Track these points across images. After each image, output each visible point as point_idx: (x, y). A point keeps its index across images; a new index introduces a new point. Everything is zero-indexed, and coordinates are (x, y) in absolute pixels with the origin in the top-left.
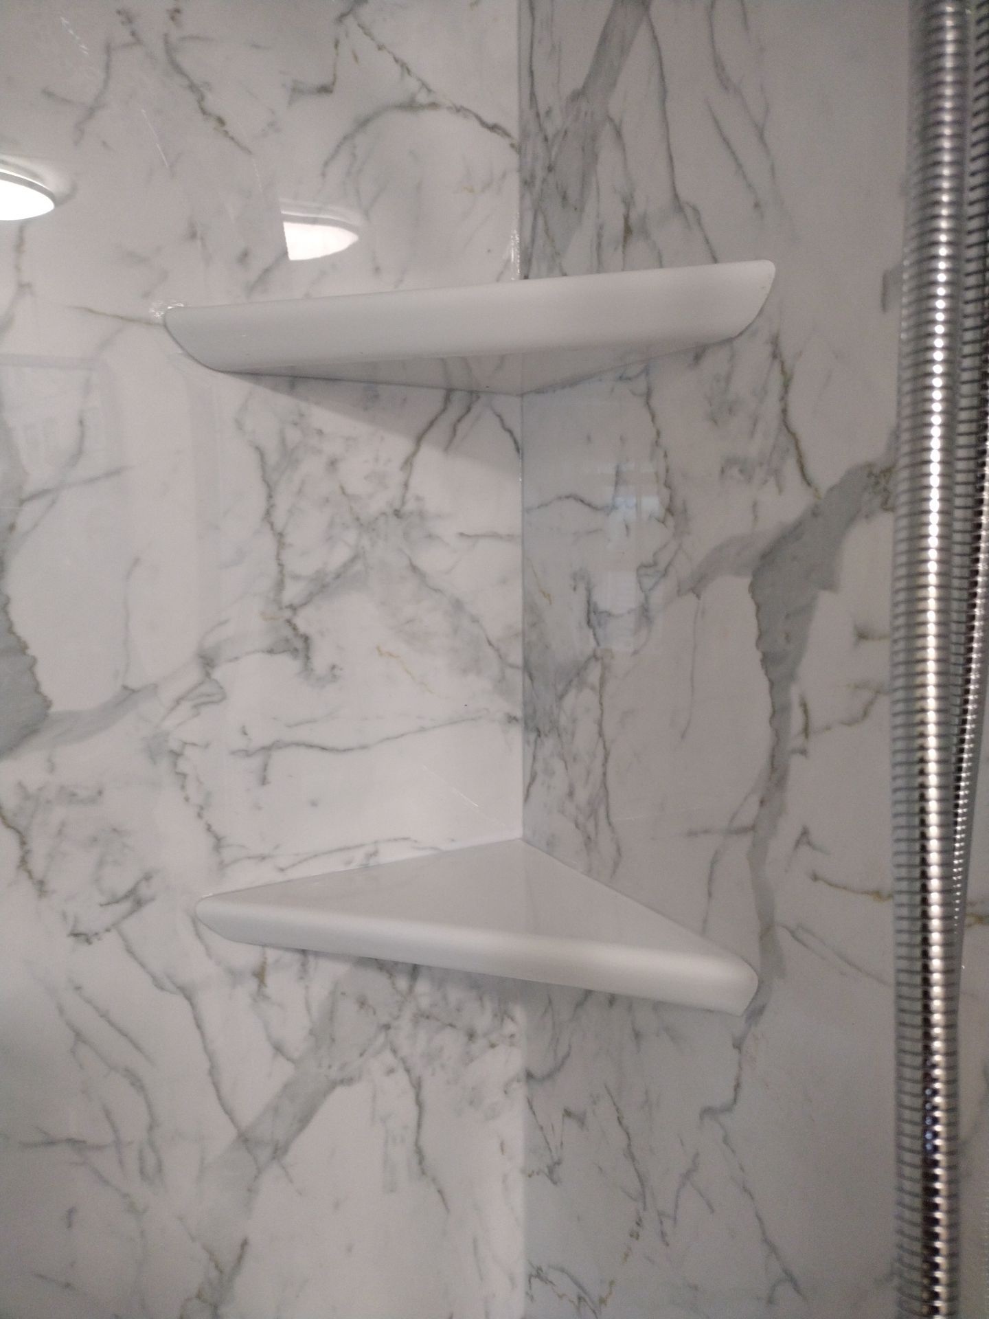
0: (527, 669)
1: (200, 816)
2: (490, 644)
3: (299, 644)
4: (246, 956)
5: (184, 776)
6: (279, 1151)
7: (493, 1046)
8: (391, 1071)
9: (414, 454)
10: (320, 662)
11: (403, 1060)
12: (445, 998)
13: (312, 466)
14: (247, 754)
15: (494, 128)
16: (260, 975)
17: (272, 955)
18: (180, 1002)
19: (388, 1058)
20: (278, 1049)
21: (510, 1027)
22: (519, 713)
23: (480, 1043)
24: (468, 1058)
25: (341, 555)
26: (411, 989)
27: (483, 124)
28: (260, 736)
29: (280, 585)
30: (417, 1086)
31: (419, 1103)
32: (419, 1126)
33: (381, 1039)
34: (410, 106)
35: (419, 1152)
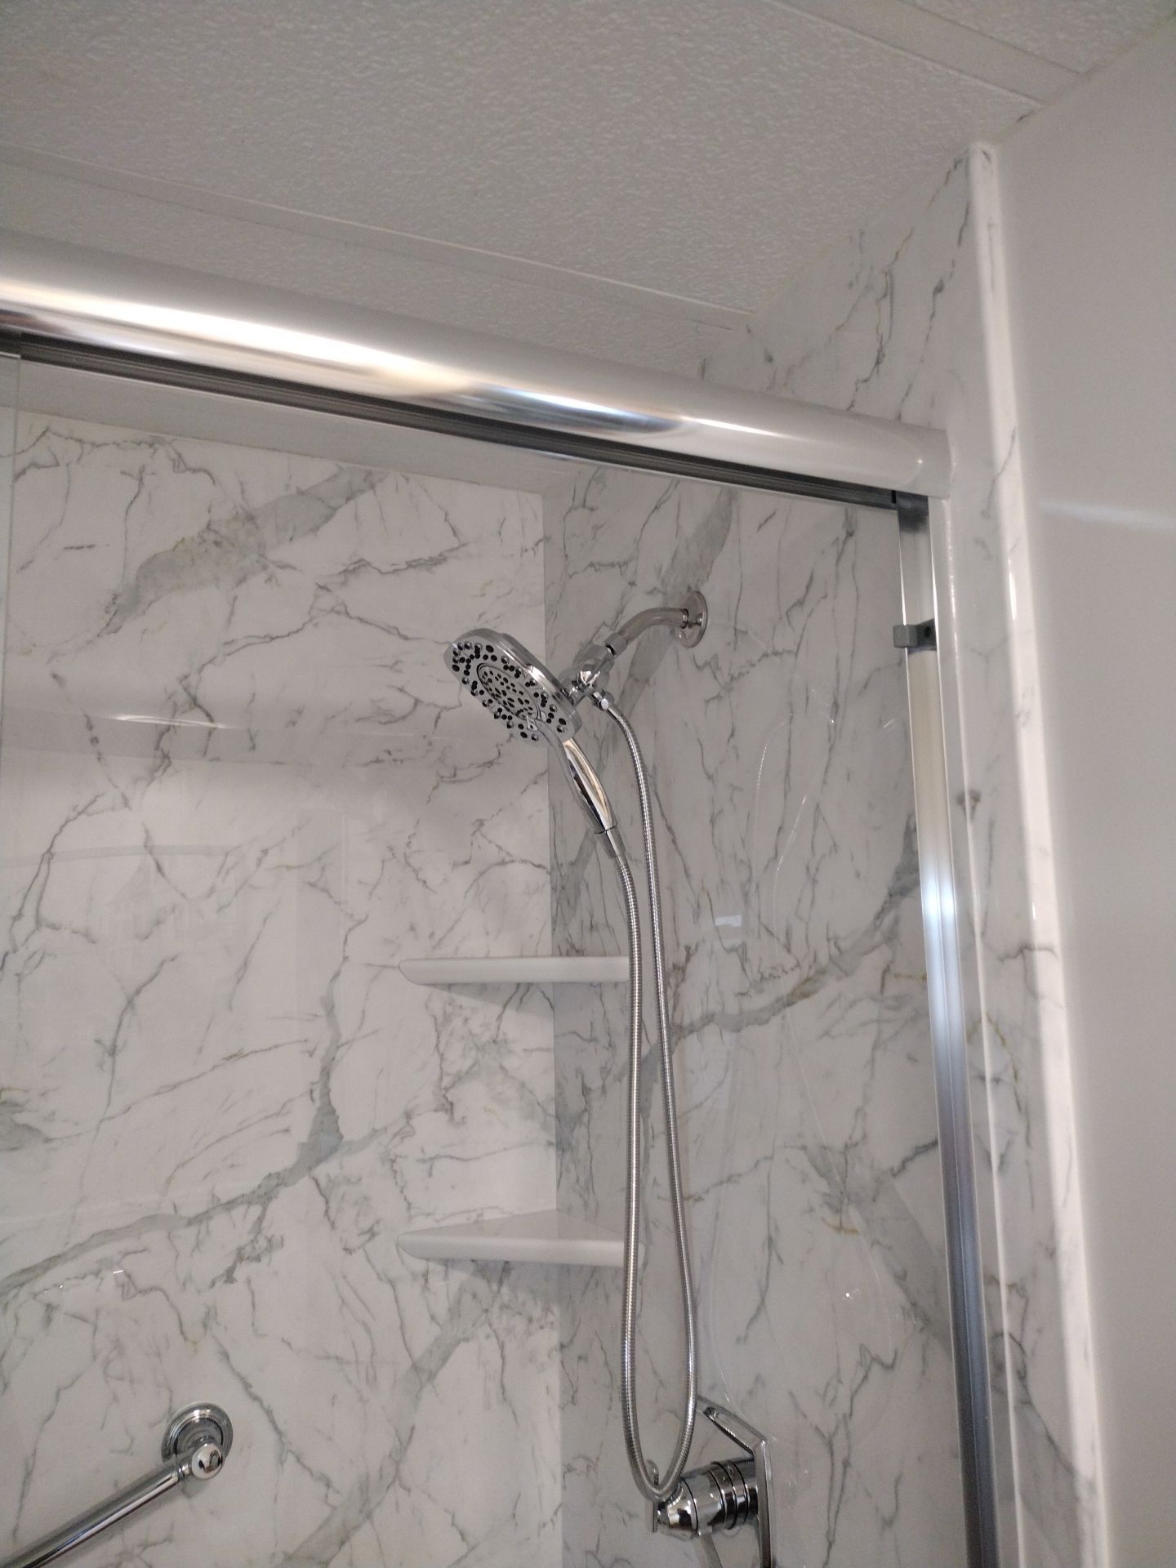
0: (558, 1117)
1: (402, 1192)
2: (539, 1104)
3: (449, 1107)
4: (419, 1266)
5: (396, 1172)
6: (432, 1376)
7: (542, 1328)
8: (488, 1337)
9: (503, 1013)
10: (458, 1115)
11: (495, 1331)
12: (517, 1297)
13: (457, 1022)
14: (424, 1161)
15: (539, 866)
16: (425, 1275)
17: (432, 1265)
18: (388, 1288)
19: (486, 1328)
20: (433, 1318)
21: (551, 1318)
22: (554, 1141)
23: (535, 1325)
24: (529, 1334)
25: (469, 1062)
26: (499, 1291)
27: (535, 866)
28: (431, 1152)
29: (441, 1079)
30: (502, 1347)
31: (503, 1357)
32: (503, 1370)
33: (483, 1318)
34: (503, 863)
35: (503, 1386)
